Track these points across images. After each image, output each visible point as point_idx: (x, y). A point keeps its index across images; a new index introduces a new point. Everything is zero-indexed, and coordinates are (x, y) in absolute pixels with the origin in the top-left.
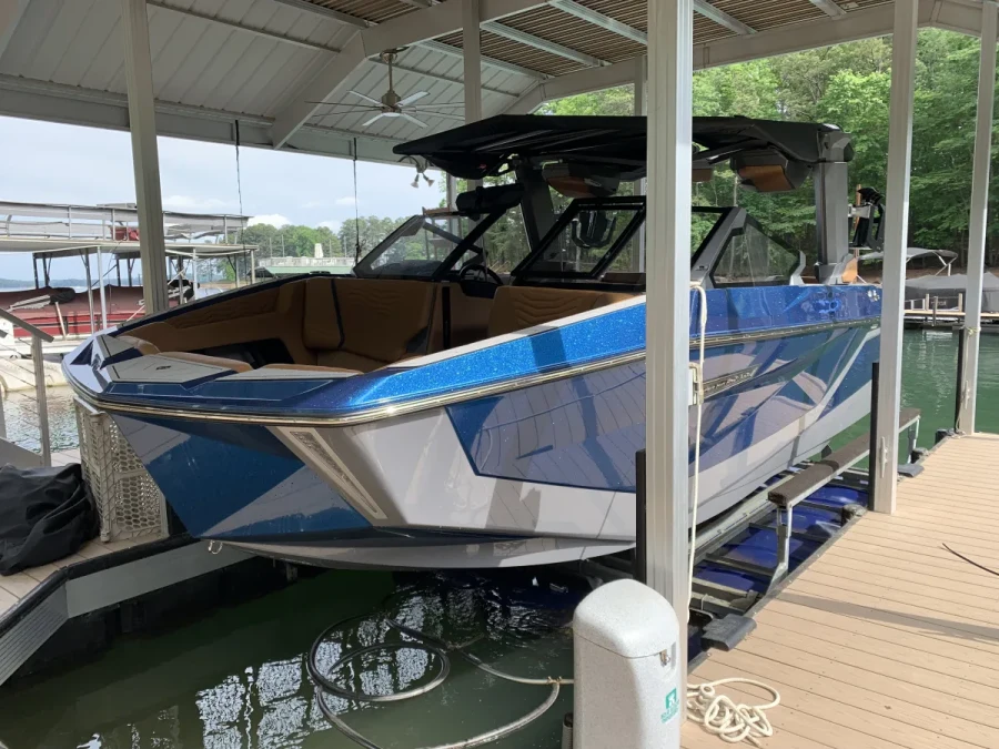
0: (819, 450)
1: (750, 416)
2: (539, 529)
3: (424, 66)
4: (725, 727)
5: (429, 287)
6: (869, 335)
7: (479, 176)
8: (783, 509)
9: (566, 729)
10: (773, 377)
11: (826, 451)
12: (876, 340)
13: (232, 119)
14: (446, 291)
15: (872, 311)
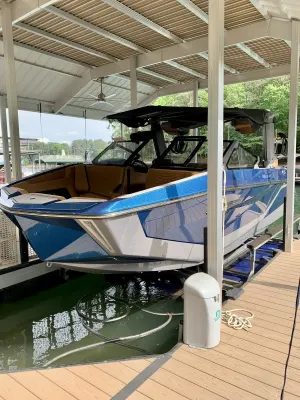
0: (263, 230)
1: (239, 217)
2: (167, 257)
3: (113, 83)
4: (235, 325)
5: (122, 169)
6: (282, 187)
7: (137, 127)
8: (252, 250)
9: (181, 326)
10: (247, 203)
11: (267, 230)
12: (285, 189)
13: (38, 103)
14: (129, 171)
15: (283, 177)
